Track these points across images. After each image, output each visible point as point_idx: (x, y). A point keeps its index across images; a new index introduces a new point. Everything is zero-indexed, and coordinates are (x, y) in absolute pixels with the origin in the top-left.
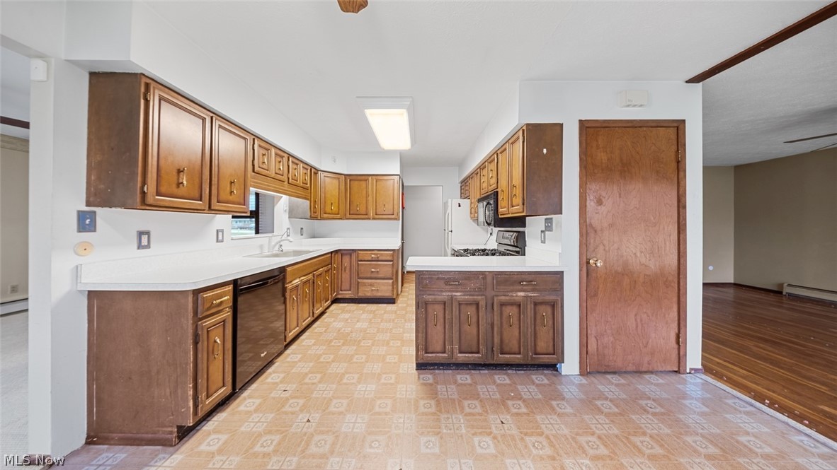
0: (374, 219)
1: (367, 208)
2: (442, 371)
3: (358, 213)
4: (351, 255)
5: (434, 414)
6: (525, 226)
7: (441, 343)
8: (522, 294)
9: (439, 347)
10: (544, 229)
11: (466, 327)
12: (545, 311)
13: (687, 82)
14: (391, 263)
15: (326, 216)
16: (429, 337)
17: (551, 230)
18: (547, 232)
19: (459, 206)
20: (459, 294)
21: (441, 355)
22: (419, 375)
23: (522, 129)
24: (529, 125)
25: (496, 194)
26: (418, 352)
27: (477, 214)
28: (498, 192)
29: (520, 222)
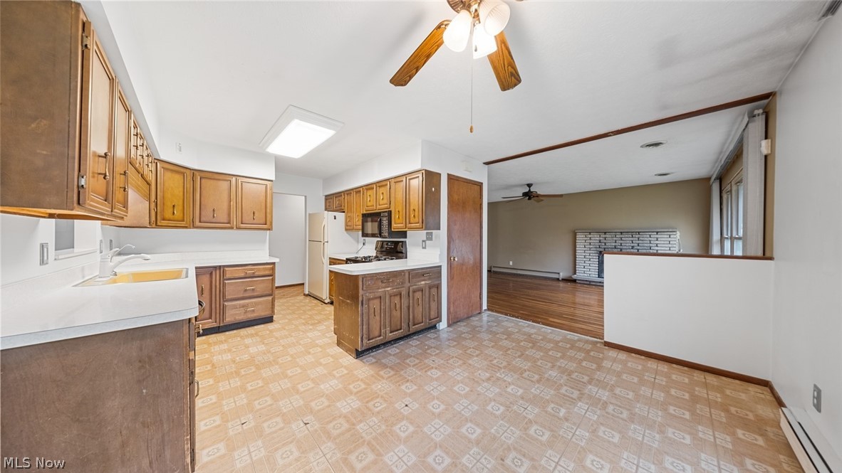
0: (238, 228)
1: (229, 215)
2: (375, 353)
3: (214, 220)
4: (211, 274)
5: (396, 374)
6: (406, 238)
7: (378, 329)
8: (423, 283)
9: (377, 333)
10: (425, 239)
11: (394, 313)
12: (434, 291)
13: (484, 163)
14: (271, 278)
15: (165, 223)
16: (370, 327)
17: (431, 239)
18: (427, 242)
19: (335, 218)
20: (389, 289)
21: (378, 339)
22: (361, 360)
23: (421, 172)
24: (426, 170)
25: (390, 213)
26: (362, 341)
27: (360, 227)
28: (391, 211)
29: (404, 234)
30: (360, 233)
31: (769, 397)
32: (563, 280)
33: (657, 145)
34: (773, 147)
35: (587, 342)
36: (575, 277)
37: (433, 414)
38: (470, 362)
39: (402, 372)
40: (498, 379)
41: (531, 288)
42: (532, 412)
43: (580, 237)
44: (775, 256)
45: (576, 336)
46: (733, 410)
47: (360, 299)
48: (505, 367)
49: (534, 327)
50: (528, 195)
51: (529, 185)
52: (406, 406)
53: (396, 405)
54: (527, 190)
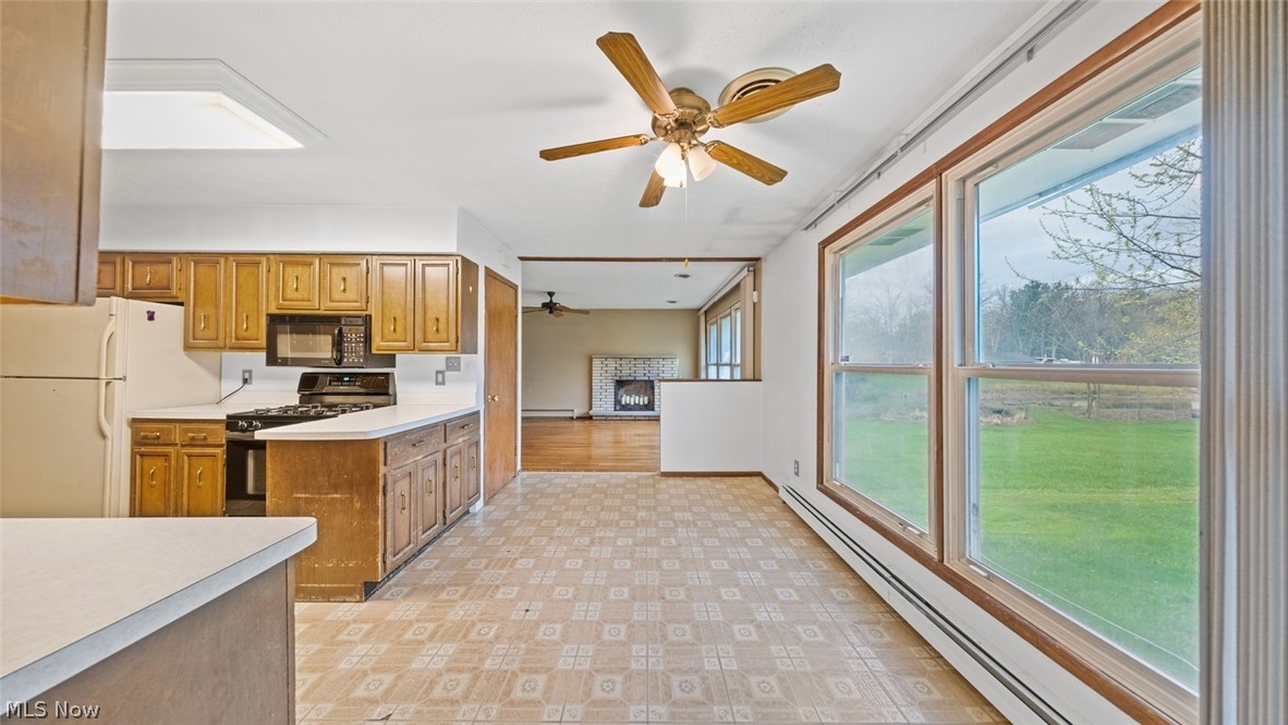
5: (469, 588)
6: (394, 366)
7: (407, 531)
8: (461, 440)
9: (404, 540)
10: (443, 367)
11: (428, 498)
12: (473, 450)
13: (518, 258)
16: (397, 530)
17: (455, 369)
18: (447, 374)
19: (151, 318)
20: (421, 457)
21: (406, 549)
22: (379, 599)
23: (454, 258)
24: (463, 258)
25: (368, 320)
26: (384, 562)
27: (263, 342)
28: (370, 316)
29: (390, 360)
30: (263, 355)
31: (763, 482)
32: (578, 418)
33: (686, 276)
34: (759, 297)
35: (646, 477)
36: (591, 413)
37: (568, 600)
38: (556, 534)
39: (477, 582)
40: (601, 538)
41: (549, 434)
42: (653, 552)
43: (596, 363)
44: (762, 378)
45: (634, 475)
46: (755, 496)
47: (381, 483)
48: (598, 525)
49: (590, 477)
50: (550, 307)
51: (551, 294)
52: (527, 611)
53: (513, 617)
54: (547, 300)
